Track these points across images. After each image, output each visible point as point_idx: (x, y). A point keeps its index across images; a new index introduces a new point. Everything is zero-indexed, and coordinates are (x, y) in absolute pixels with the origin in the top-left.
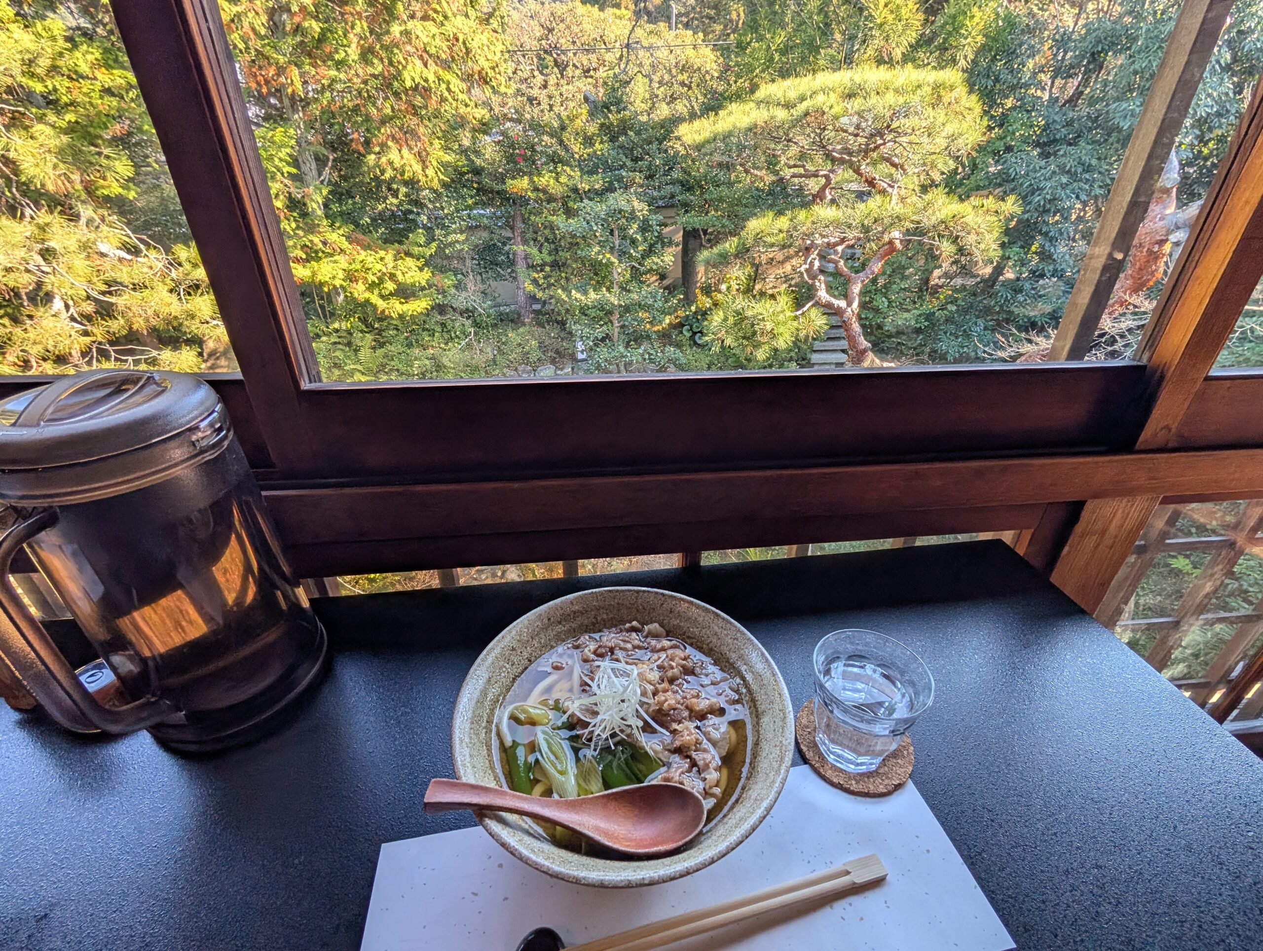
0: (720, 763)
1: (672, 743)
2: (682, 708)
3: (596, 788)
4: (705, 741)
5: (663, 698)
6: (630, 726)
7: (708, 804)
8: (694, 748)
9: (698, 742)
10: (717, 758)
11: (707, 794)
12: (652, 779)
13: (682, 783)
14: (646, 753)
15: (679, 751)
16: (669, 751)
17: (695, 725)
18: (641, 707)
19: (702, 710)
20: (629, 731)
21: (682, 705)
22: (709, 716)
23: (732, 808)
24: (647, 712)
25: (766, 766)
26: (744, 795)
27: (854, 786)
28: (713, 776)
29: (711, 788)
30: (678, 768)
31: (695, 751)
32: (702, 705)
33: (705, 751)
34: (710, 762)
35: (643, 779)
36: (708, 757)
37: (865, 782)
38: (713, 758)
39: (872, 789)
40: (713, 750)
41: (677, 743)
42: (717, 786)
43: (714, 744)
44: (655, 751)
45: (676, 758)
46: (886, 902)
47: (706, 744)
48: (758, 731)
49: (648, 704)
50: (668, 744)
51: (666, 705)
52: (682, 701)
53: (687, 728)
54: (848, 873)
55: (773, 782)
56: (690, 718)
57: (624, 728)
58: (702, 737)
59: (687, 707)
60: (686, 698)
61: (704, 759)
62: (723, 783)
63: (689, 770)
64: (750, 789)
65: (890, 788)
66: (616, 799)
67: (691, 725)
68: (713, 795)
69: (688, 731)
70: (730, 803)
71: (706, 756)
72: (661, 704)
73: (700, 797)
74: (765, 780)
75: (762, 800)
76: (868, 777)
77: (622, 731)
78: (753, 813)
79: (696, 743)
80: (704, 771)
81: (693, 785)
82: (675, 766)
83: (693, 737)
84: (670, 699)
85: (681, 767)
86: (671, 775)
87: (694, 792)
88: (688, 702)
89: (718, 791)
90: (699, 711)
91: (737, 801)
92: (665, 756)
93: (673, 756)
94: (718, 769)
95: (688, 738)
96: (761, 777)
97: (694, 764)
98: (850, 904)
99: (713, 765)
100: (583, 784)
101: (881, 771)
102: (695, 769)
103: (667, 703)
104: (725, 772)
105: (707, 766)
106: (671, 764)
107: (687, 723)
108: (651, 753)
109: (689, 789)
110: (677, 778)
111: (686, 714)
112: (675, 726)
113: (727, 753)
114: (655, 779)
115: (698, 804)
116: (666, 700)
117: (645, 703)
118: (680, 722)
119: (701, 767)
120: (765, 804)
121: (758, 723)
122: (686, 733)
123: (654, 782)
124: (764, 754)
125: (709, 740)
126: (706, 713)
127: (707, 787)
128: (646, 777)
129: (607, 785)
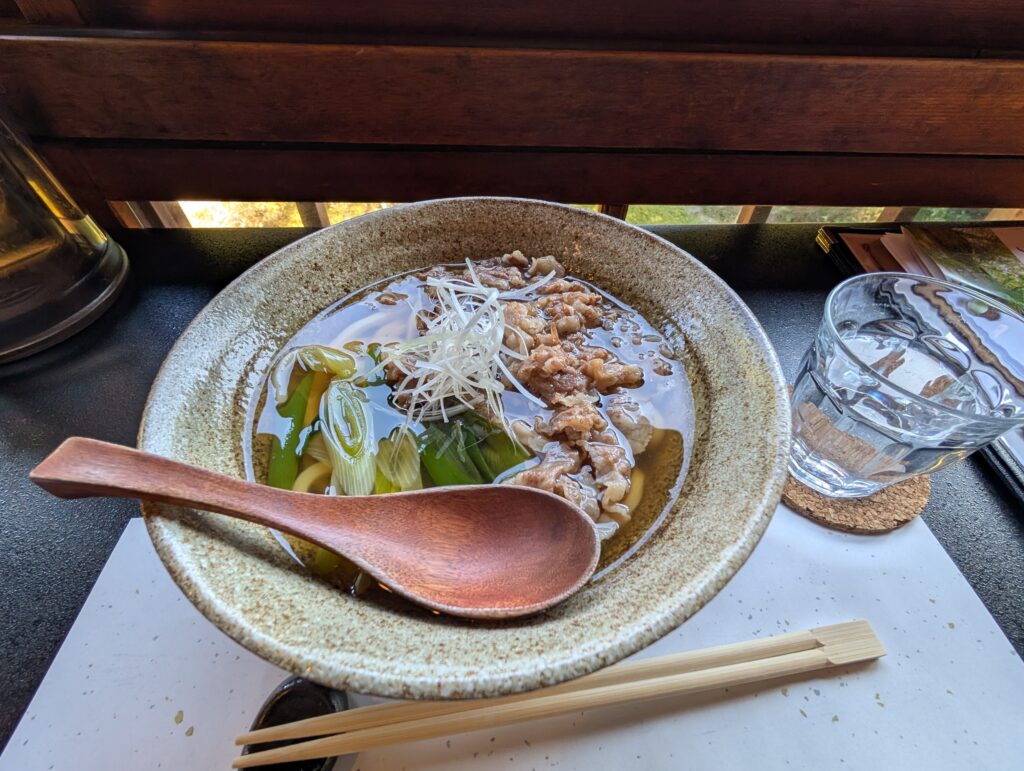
0: (633, 464)
1: (551, 424)
2: (577, 372)
3: (408, 481)
4: (610, 426)
5: (545, 353)
6: (482, 391)
7: (603, 531)
8: (588, 434)
9: (596, 427)
10: (629, 456)
11: (603, 512)
12: (506, 479)
13: (558, 491)
14: (504, 434)
15: (561, 437)
16: (546, 436)
17: (596, 399)
18: (507, 366)
19: (611, 379)
20: (480, 398)
21: (577, 367)
22: (622, 389)
23: (650, 544)
24: (515, 374)
25: (726, 477)
26: (676, 524)
27: (832, 516)
28: (617, 484)
29: (611, 503)
30: (555, 465)
31: (590, 441)
32: (611, 371)
33: (608, 441)
34: (616, 461)
35: (491, 475)
36: (613, 452)
37: (848, 511)
38: (623, 454)
39: (861, 523)
40: (623, 443)
41: (560, 425)
42: (622, 501)
43: (626, 432)
44: (520, 435)
45: (555, 449)
46: (877, 697)
47: (611, 431)
48: (707, 420)
49: (519, 361)
50: (545, 426)
51: (548, 363)
52: (577, 362)
53: (581, 404)
54: (818, 645)
55: (747, 511)
56: (589, 389)
57: (473, 393)
58: (605, 420)
59: (585, 372)
60: (585, 358)
61: (605, 454)
62: (635, 498)
63: (575, 470)
64: (689, 515)
65: (890, 525)
66: (435, 505)
67: (589, 400)
68: (614, 516)
69: (581, 408)
70: (647, 534)
71: (607, 449)
72: (541, 361)
73: (590, 521)
74: (726, 504)
75: (721, 544)
76: (855, 506)
77: (469, 398)
78: (700, 569)
79: (594, 426)
80: (602, 474)
81: (579, 496)
82: (552, 459)
83: (588, 416)
84: (557, 356)
85: (563, 463)
86: (542, 474)
87: (581, 510)
88: (588, 364)
89: (624, 510)
90: (605, 380)
91: (660, 532)
92: (536, 442)
93: (550, 444)
94: (628, 473)
95: (580, 417)
96: (715, 496)
97: (585, 460)
98: (817, 693)
99: (622, 465)
100: (386, 471)
101: (877, 499)
102: (586, 469)
103: (551, 360)
104: (639, 480)
105: (609, 466)
106: (544, 455)
107: (581, 396)
108: (512, 436)
109: (571, 503)
110: (551, 481)
111: (581, 381)
112: (559, 398)
113: (647, 448)
114: (512, 479)
115: (583, 531)
116: (550, 356)
117: (515, 360)
118: (569, 393)
119: (598, 467)
120: (730, 553)
121: (708, 407)
122: (577, 410)
123: (509, 484)
124: (720, 458)
125: (617, 425)
126: (617, 385)
127: (605, 502)
128: (497, 474)
129: (427, 479)
